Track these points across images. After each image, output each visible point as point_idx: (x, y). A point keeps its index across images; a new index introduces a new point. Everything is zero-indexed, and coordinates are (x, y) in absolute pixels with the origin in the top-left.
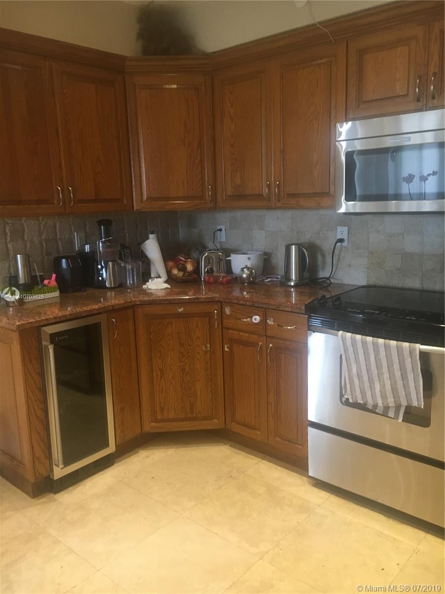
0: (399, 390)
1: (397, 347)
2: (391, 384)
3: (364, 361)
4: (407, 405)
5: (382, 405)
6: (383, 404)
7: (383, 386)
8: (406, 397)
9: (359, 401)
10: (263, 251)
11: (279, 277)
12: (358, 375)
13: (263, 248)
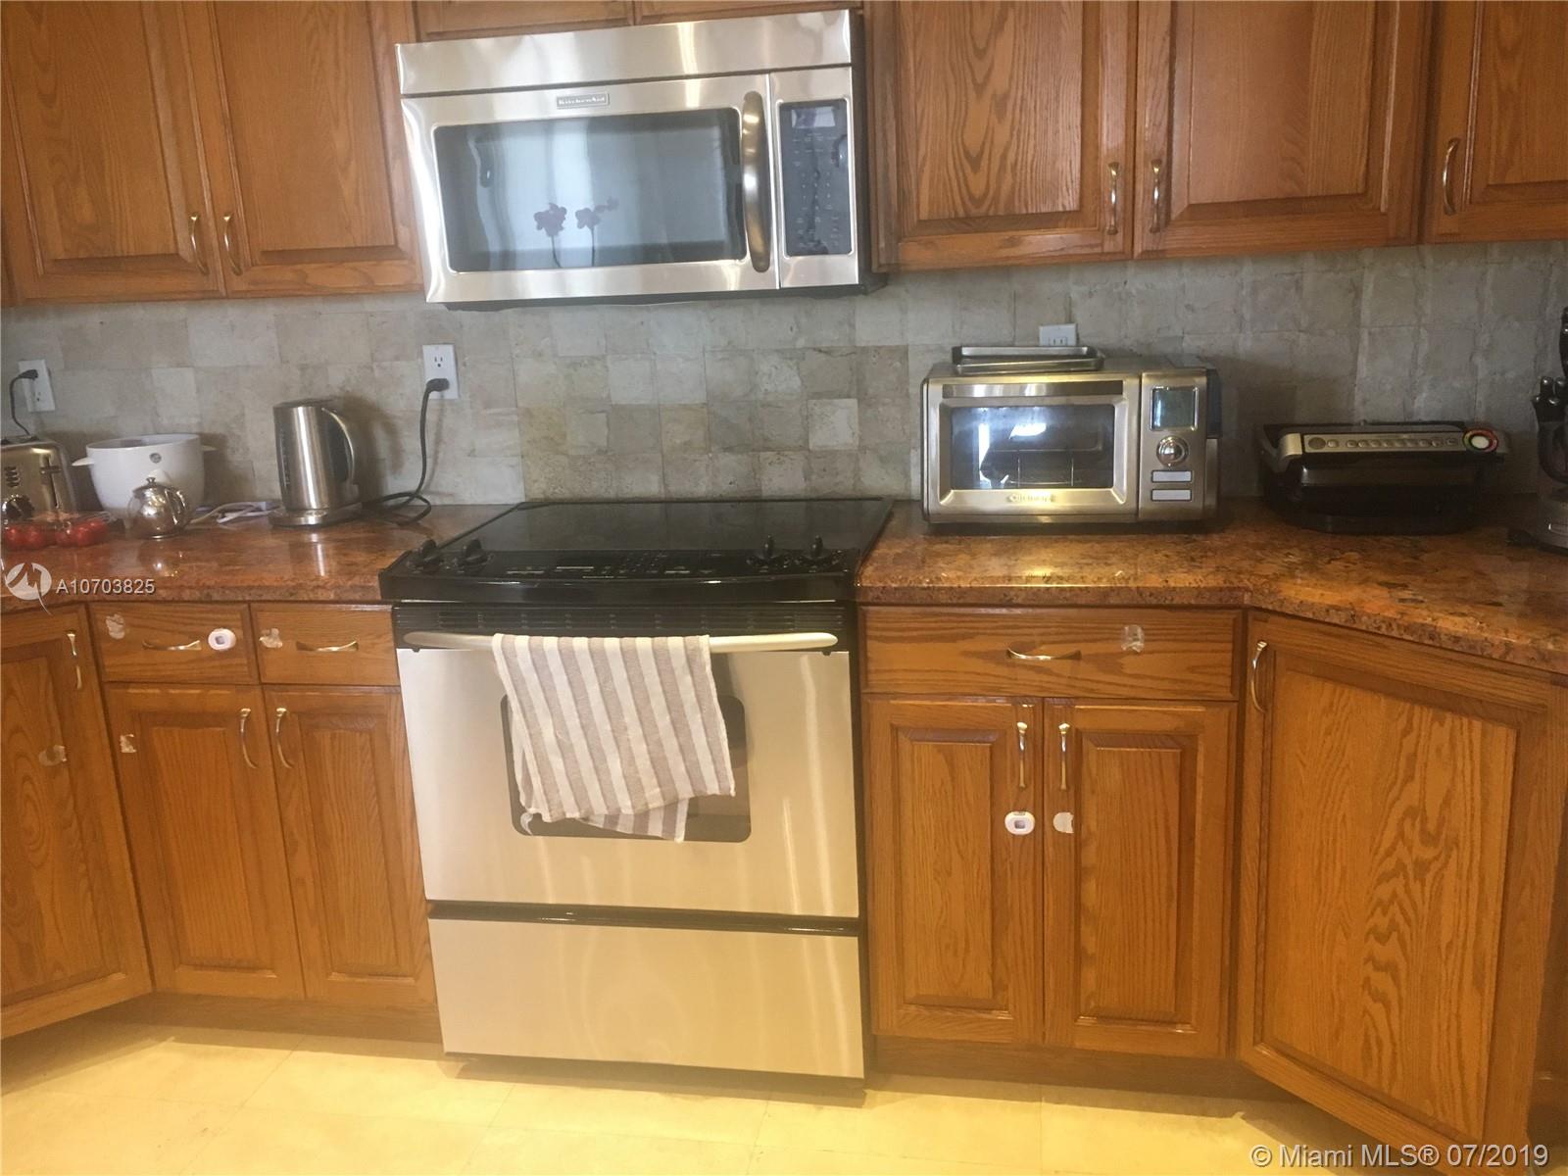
0: (671, 762)
1: (655, 652)
2: (649, 752)
3: (573, 703)
4: (692, 795)
5: (630, 812)
6: (633, 807)
7: (629, 760)
8: (690, 777)
9: (568, 816)
10: (195, 430)
11: (263, 505)
12: (559, 746)
13: (194, 420)
